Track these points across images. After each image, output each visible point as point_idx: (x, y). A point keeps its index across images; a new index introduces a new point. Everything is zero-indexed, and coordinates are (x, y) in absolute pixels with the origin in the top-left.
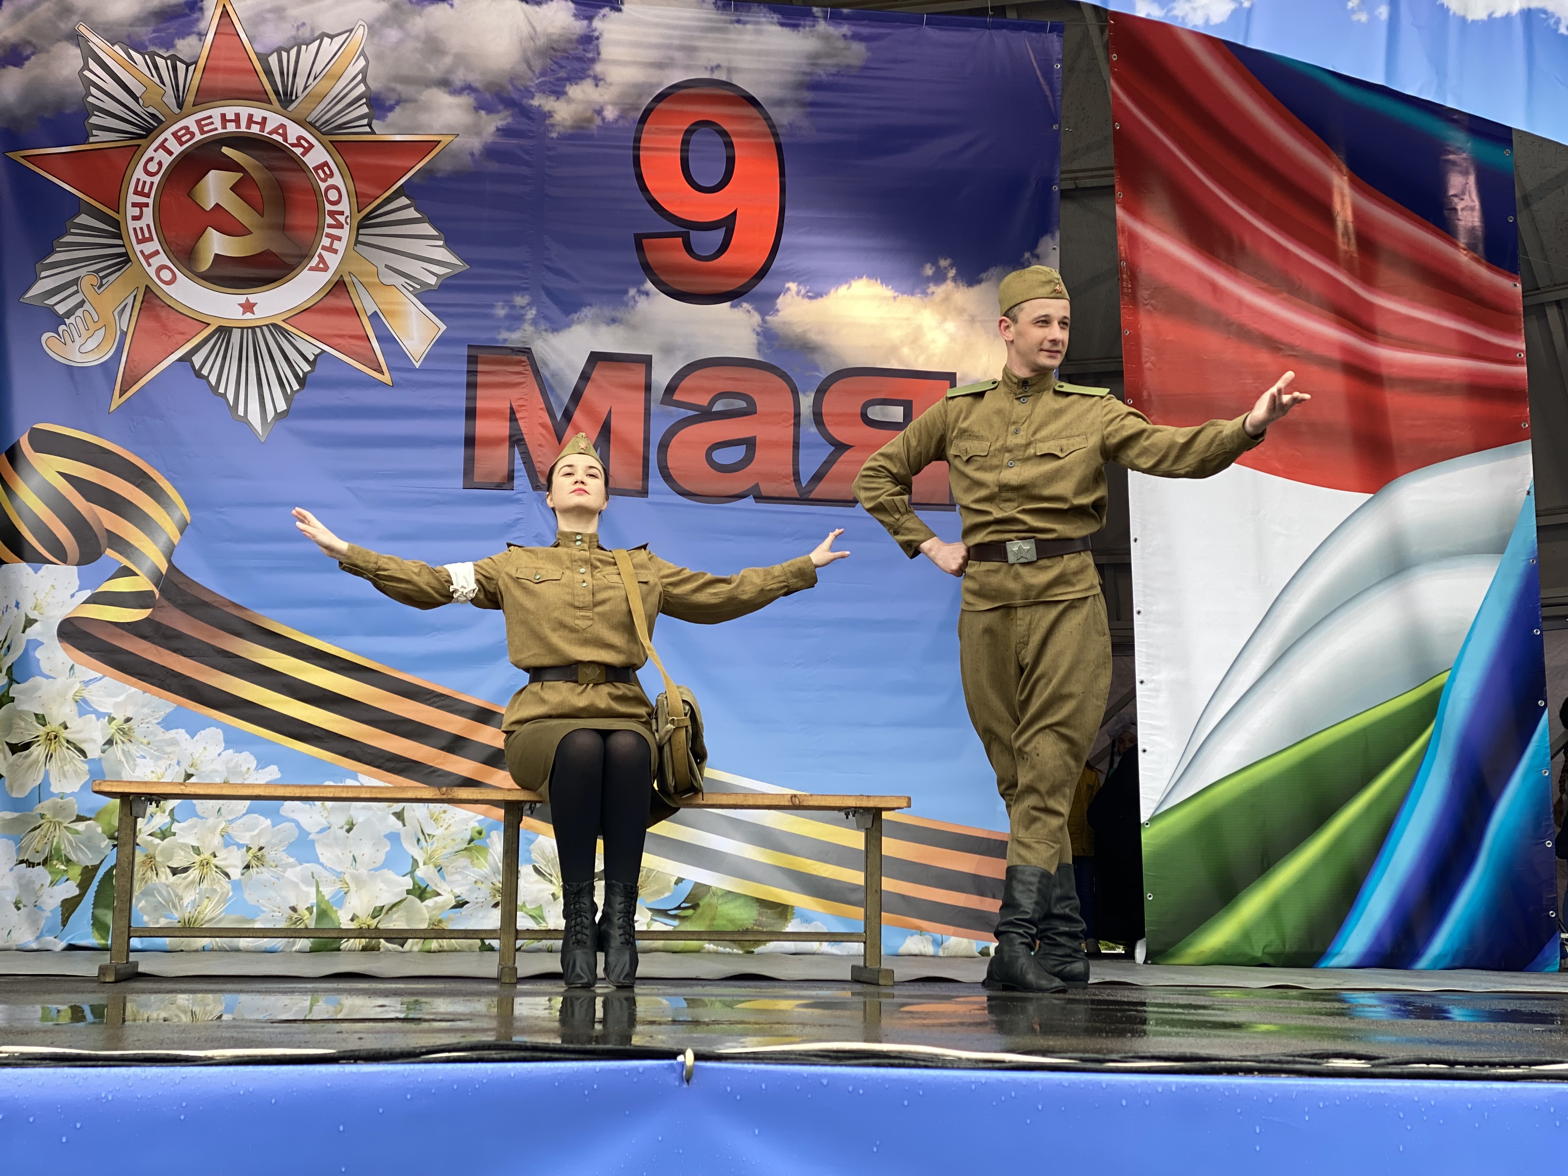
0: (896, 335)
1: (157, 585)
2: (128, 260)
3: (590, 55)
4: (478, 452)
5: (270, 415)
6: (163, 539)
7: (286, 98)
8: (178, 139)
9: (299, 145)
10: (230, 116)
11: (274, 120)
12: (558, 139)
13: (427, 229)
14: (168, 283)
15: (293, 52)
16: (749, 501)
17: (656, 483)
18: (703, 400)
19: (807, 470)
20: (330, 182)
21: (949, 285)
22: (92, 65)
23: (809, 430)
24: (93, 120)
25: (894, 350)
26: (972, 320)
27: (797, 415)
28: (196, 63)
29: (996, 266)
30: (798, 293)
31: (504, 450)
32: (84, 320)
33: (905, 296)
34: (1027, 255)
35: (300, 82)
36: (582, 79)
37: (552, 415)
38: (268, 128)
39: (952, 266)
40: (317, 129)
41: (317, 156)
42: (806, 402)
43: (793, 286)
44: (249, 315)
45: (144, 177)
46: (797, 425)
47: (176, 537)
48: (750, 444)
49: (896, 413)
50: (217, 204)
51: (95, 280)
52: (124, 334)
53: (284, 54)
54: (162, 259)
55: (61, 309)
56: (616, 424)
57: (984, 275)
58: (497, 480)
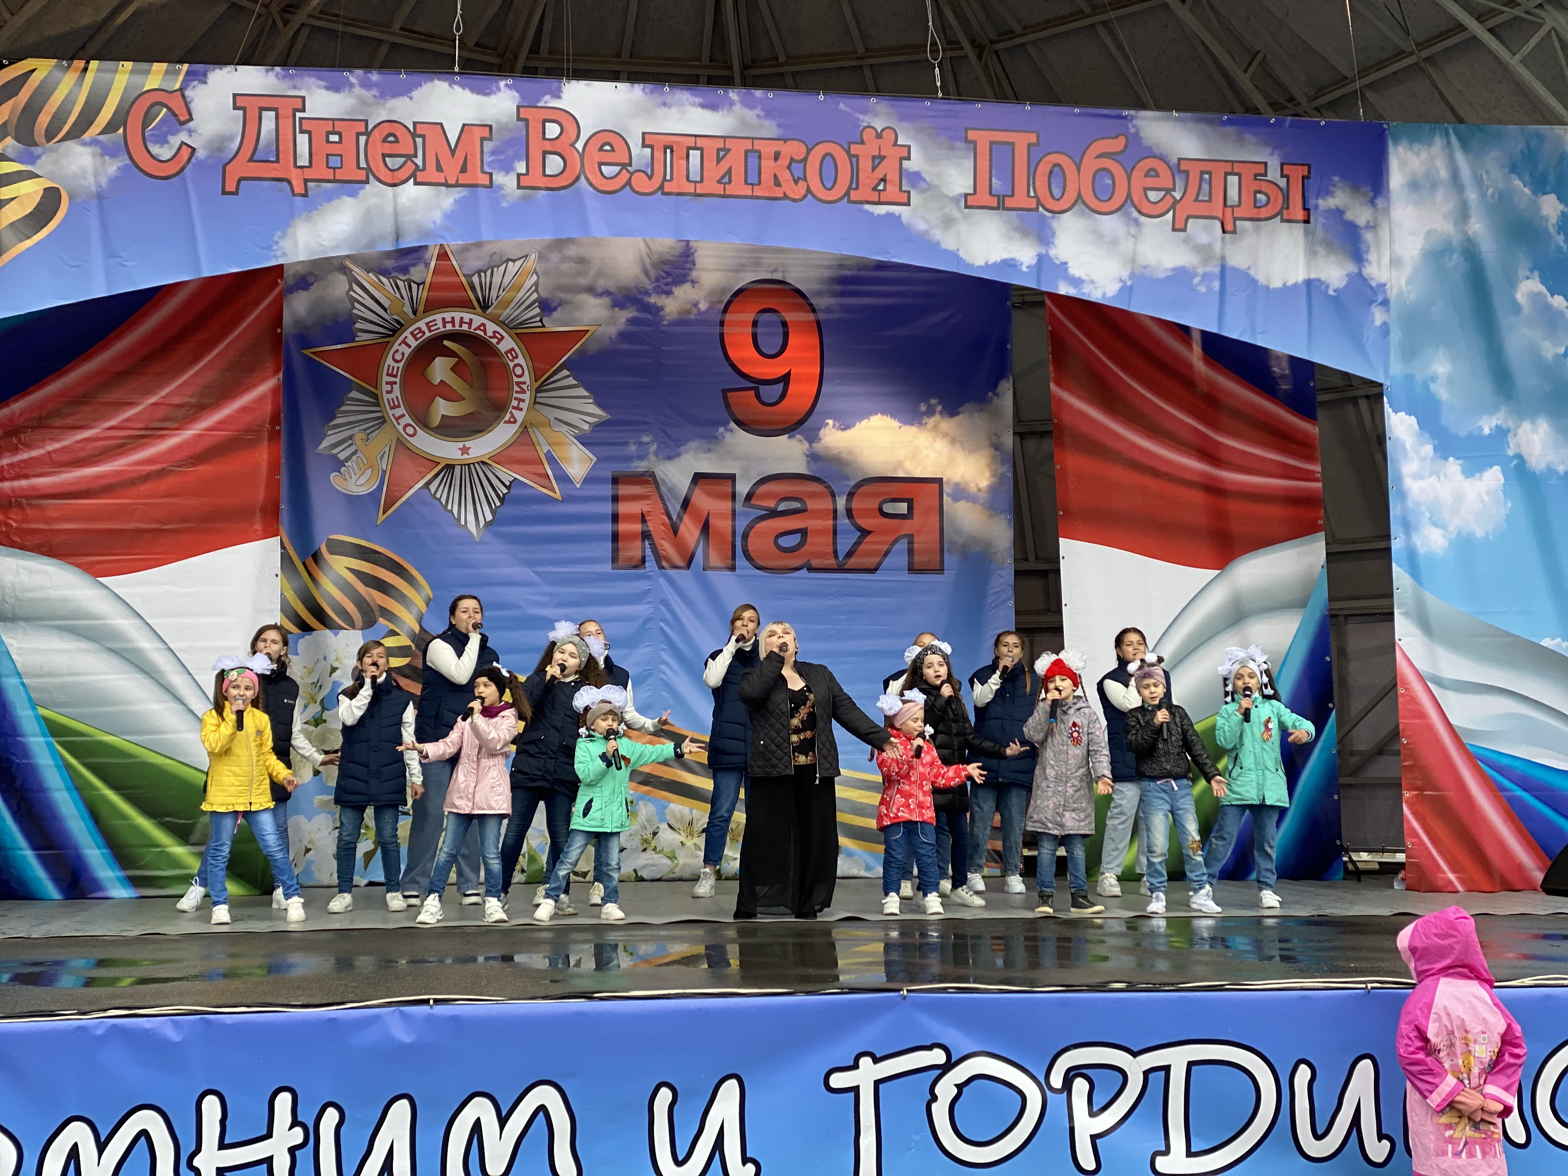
0: (901, 454)
1: (413, 641)
2: (385, 421)
3: (688, 266)
4: (621, 545)
5: (482, 523)
6: (415, 610)
7: (485, 306)
8: (414, 336)
9: (495, 337)
10: (448, 319)
11: (478, 320)
12: (668, 325)
13: (583, 392)
14: (411, 436)
15: (489, 272)
16: (804, 573)
17: (741, 561)
18: (771, 504)
19: (842, 550)
20: (516, 361)
21: (937, 417)
22: (355, 287)
23: (844, 522)
24: (358, 326)
25: (900, 464)
26: (953, 441)
27: (835, 511)
28: (424, 283)
29: (968, 402)
30: (834, 426)
31: (638, 543)
32: (357, 464)
33: (907, 427)
34: (990, 394)
35: (494, 294)
36: (684, 282)
37: (670, 518)
38: (474, 326)
39: (939, 403)
40: (506, 325)
41: (507, 344)
42: (841, 503)
43: (830, 422)
44: (465, 456)
45: (393, 364)
46: (835, 518)
47: (423, 608)
48: (804, 532)
49: (903, 508)
50: (442, 381)
51: (363, 435)
52: (384, 472)
53: (483, 274)
54: (407, 420)
55: (342, 456)
56: (712, 521)
57: (961, 409)
58: (634, 563)
